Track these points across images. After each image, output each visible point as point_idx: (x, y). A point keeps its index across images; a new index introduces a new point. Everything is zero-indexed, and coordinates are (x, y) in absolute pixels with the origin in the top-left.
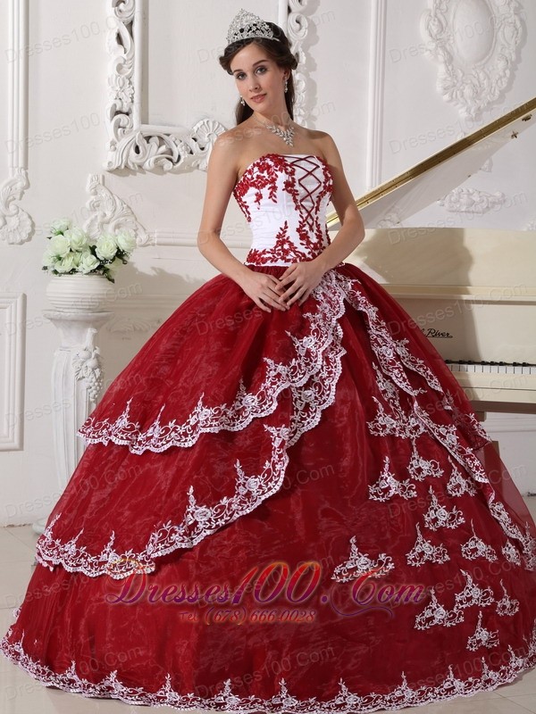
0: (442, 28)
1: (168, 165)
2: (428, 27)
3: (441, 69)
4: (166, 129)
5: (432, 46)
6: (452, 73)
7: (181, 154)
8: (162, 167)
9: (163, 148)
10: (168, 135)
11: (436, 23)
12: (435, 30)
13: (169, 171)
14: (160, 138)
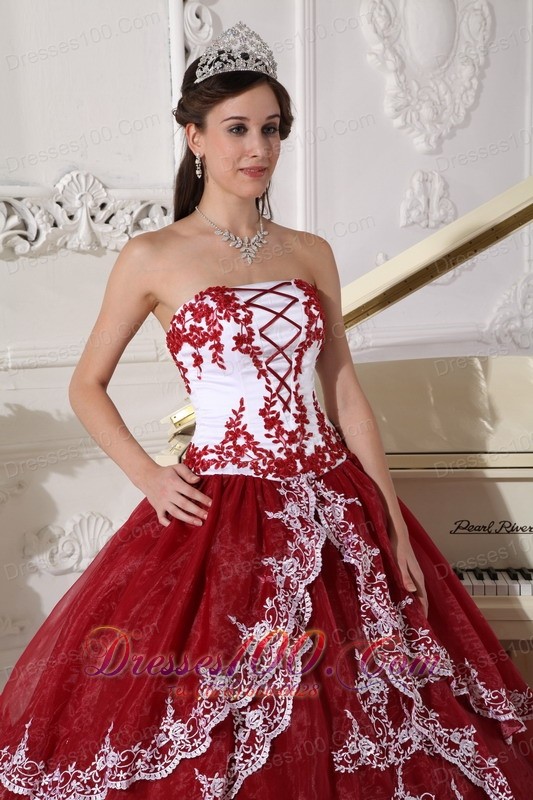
0: (390, 21)
1: (22, 246)
2: (372, 20)
3: (390, 81)
4: (17, 191)
5: (378, 47)
6: (404, 87)
7: (41, 227)
8: (12, 249)
9: (14, 220)
10: (20, 199)
11: (383, 13)
12: (381, 24)
13: (24, 255)
14: (8, 204)
